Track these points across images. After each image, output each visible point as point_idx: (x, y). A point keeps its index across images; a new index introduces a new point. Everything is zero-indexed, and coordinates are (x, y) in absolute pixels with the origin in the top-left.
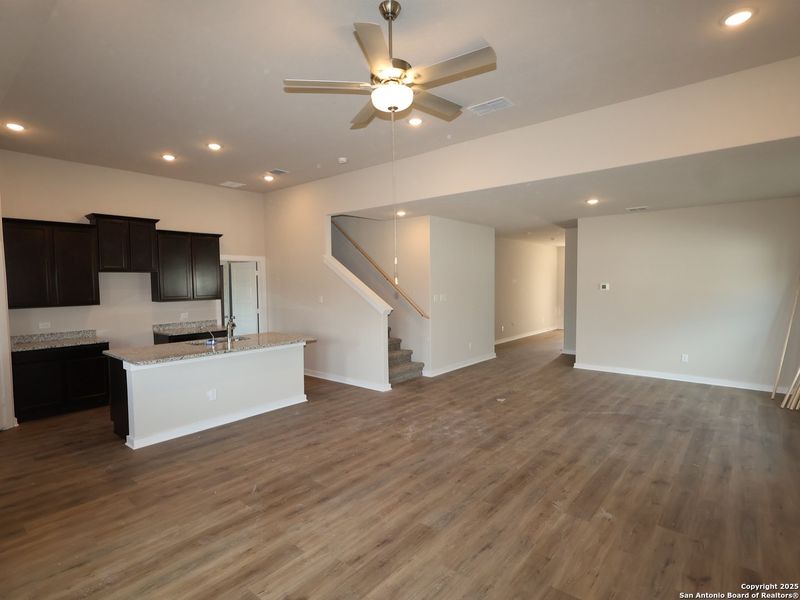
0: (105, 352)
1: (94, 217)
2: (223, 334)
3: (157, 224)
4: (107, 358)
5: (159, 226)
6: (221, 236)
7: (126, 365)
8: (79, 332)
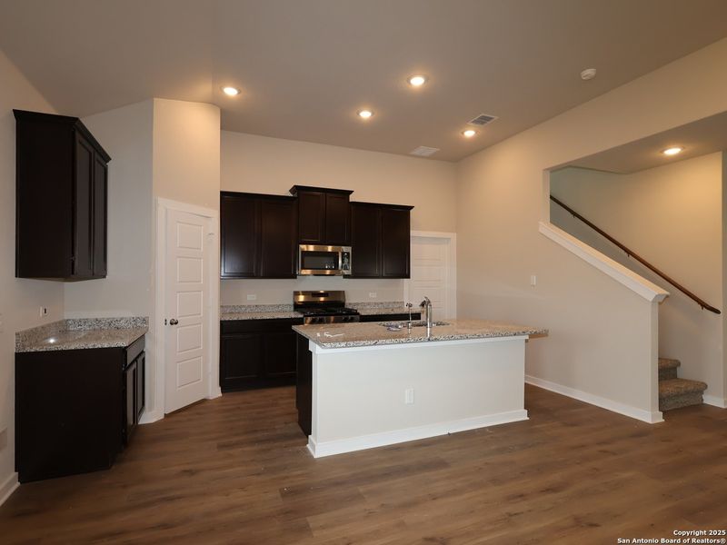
0: (294, 327)
1: (297, 189)
2: (417, 316)
3: (351, 196)
4: (295, 333)
5: (352, 198)
6: (412, 207)
7: (313, 347)
8: (278, 306)
